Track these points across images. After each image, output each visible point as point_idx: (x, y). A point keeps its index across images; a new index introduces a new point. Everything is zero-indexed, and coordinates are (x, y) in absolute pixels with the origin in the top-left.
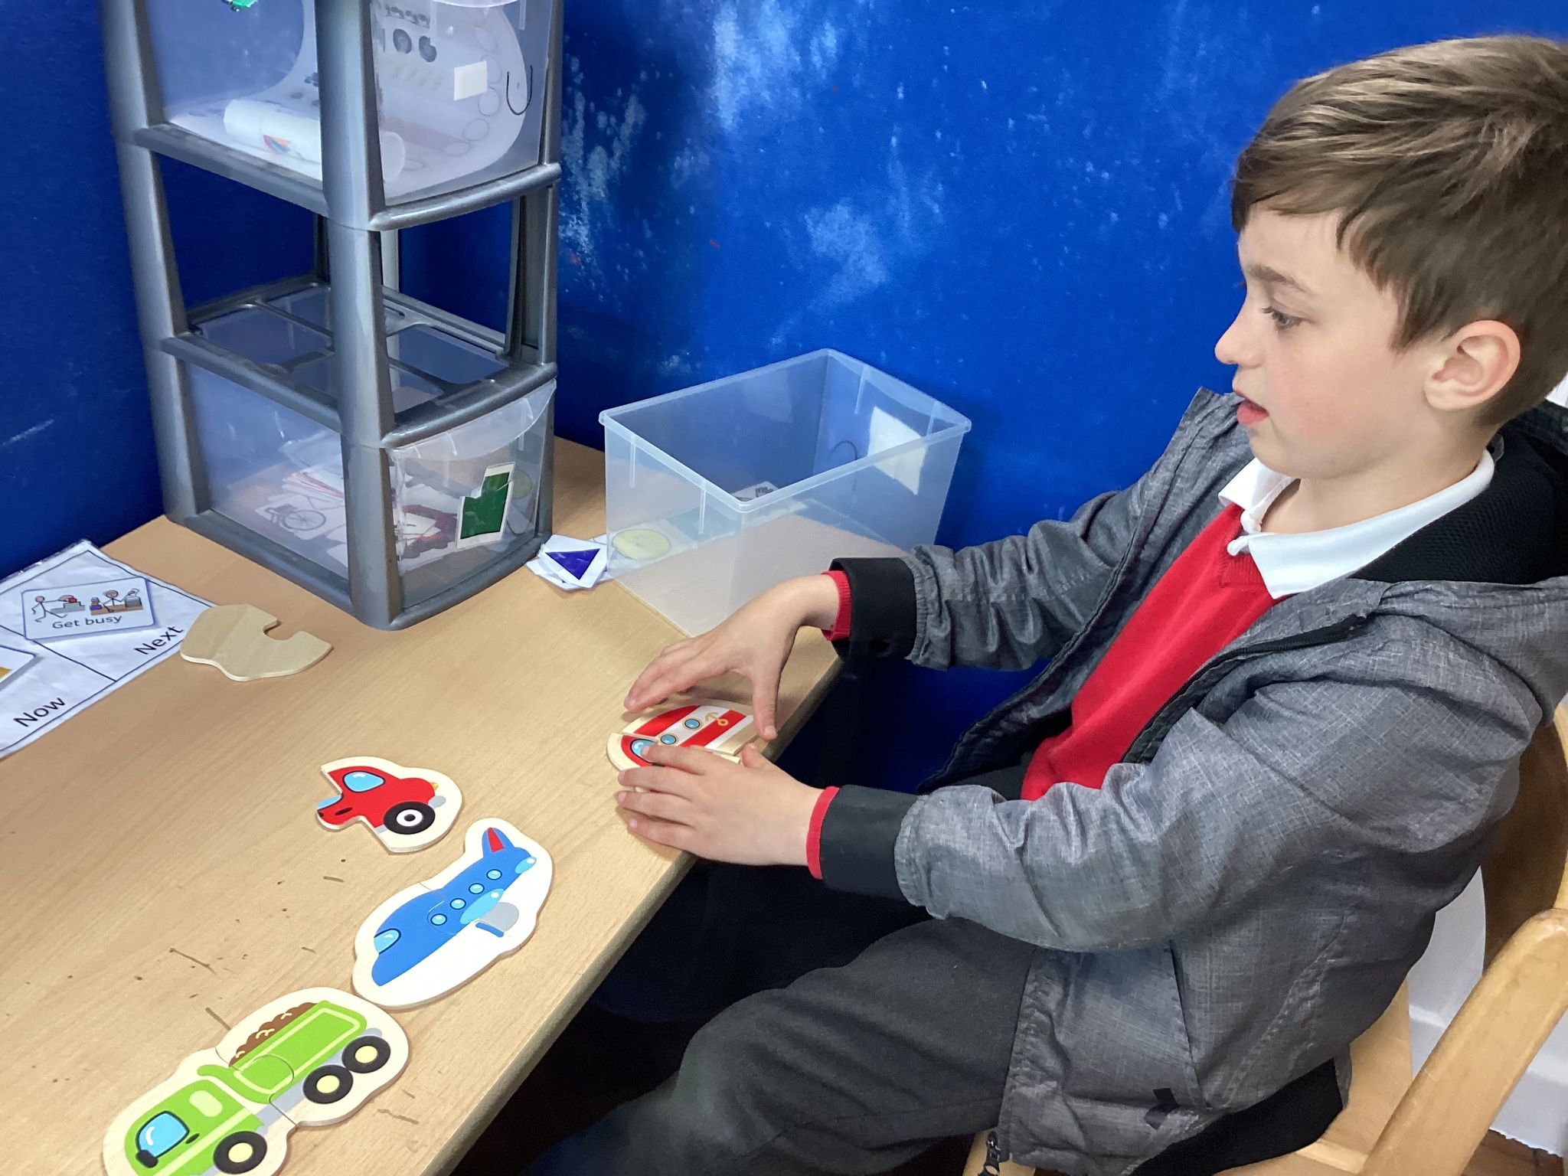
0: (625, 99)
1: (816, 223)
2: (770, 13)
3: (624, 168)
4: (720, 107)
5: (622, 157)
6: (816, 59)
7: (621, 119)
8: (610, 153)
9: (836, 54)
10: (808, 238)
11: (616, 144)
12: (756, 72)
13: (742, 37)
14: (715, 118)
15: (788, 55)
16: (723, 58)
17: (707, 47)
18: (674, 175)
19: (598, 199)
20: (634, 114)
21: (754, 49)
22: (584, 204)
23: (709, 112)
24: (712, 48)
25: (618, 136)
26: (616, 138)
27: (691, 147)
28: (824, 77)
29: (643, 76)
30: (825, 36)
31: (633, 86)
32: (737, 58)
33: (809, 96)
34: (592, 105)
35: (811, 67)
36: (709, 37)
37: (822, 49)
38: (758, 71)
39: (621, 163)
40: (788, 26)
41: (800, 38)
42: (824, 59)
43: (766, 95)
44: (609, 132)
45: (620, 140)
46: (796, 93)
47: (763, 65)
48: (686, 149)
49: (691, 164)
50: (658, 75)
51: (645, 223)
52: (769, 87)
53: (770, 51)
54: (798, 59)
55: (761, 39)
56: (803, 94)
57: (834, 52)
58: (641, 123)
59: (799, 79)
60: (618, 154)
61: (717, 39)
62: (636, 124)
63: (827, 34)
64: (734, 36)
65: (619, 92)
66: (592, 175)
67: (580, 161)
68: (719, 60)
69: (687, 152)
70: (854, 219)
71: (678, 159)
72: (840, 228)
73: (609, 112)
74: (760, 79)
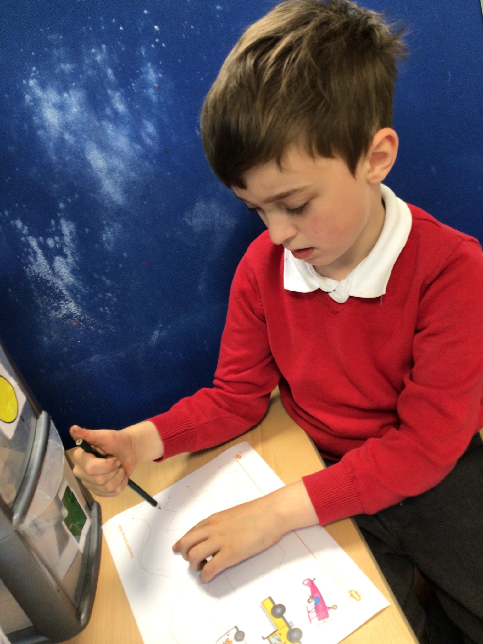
0: (58, 224)
1: (191, 219)
2: (112, 133)
3: (77, 258)
4: (112, 195)
5: (73, 254)
6: (148, 141)
7: (61, 235)
8: (65, 256)
9: (157, 133)
10: (190, 229)
11: (65, 250)
12: (121, 166)
13: (105, 154)
14: (112, 202)
15: (134, 148)
16: (100, 170)
17: (89, 170)
18: (106, 244)
19: (71, 284)
20: (67, 228)
21: (114, 156)
22: (64, 292)
23: (108, 201)
24: (91, 169)
25: (65, 245)
26: (64, 246)
27: (108, 224)
28: (157, 148)
29: (62, 206)
30: (147, 128)
31: (59, 214)
32: (107, 166)
33: (154, 162)
34: (41, 239)
35: (148, 147)
36: (86, 164)
37: (149, 135)
38: (122, 166)
39: (74, 258)
40: (125, 134)
41: (135, 136)
42: (152, 139)
43: (133, 174)
44: (58, 247)
45: (66, 246)
46: (147, 164)
47: (123, 161)
48: (105, 227)
49: (112, 233)
50: (69, 200)
51: (104, 278)
52: (132, 170)
53: (122, 151)
54: (139, 147)
55: (114, 149)
56: (151, 163)
57: (155, 133)
58: (73, 230)
59: (144, 157)
60: (69, 254)
61: (92, 162)
62: (71, 233)
63: (147, 126)
64: (100, 156)
65: (53, 222)
66: (60, 274)
67: (50, 272)
68: (99, 173)
69: (107, 228)
70: (208, 205)
71: (104, 235)
72: (203, 213)
73: (52, 235)
74: (125, 169)
